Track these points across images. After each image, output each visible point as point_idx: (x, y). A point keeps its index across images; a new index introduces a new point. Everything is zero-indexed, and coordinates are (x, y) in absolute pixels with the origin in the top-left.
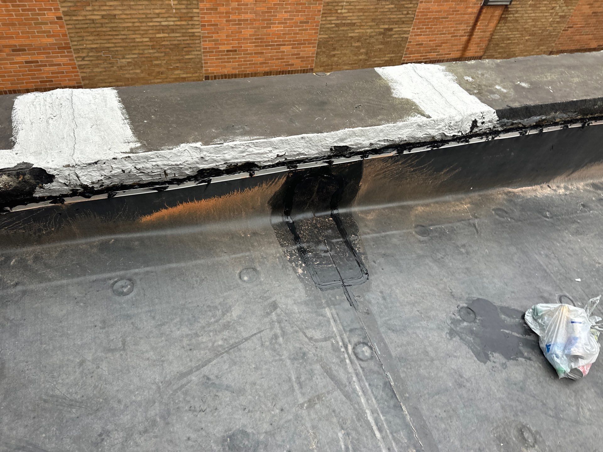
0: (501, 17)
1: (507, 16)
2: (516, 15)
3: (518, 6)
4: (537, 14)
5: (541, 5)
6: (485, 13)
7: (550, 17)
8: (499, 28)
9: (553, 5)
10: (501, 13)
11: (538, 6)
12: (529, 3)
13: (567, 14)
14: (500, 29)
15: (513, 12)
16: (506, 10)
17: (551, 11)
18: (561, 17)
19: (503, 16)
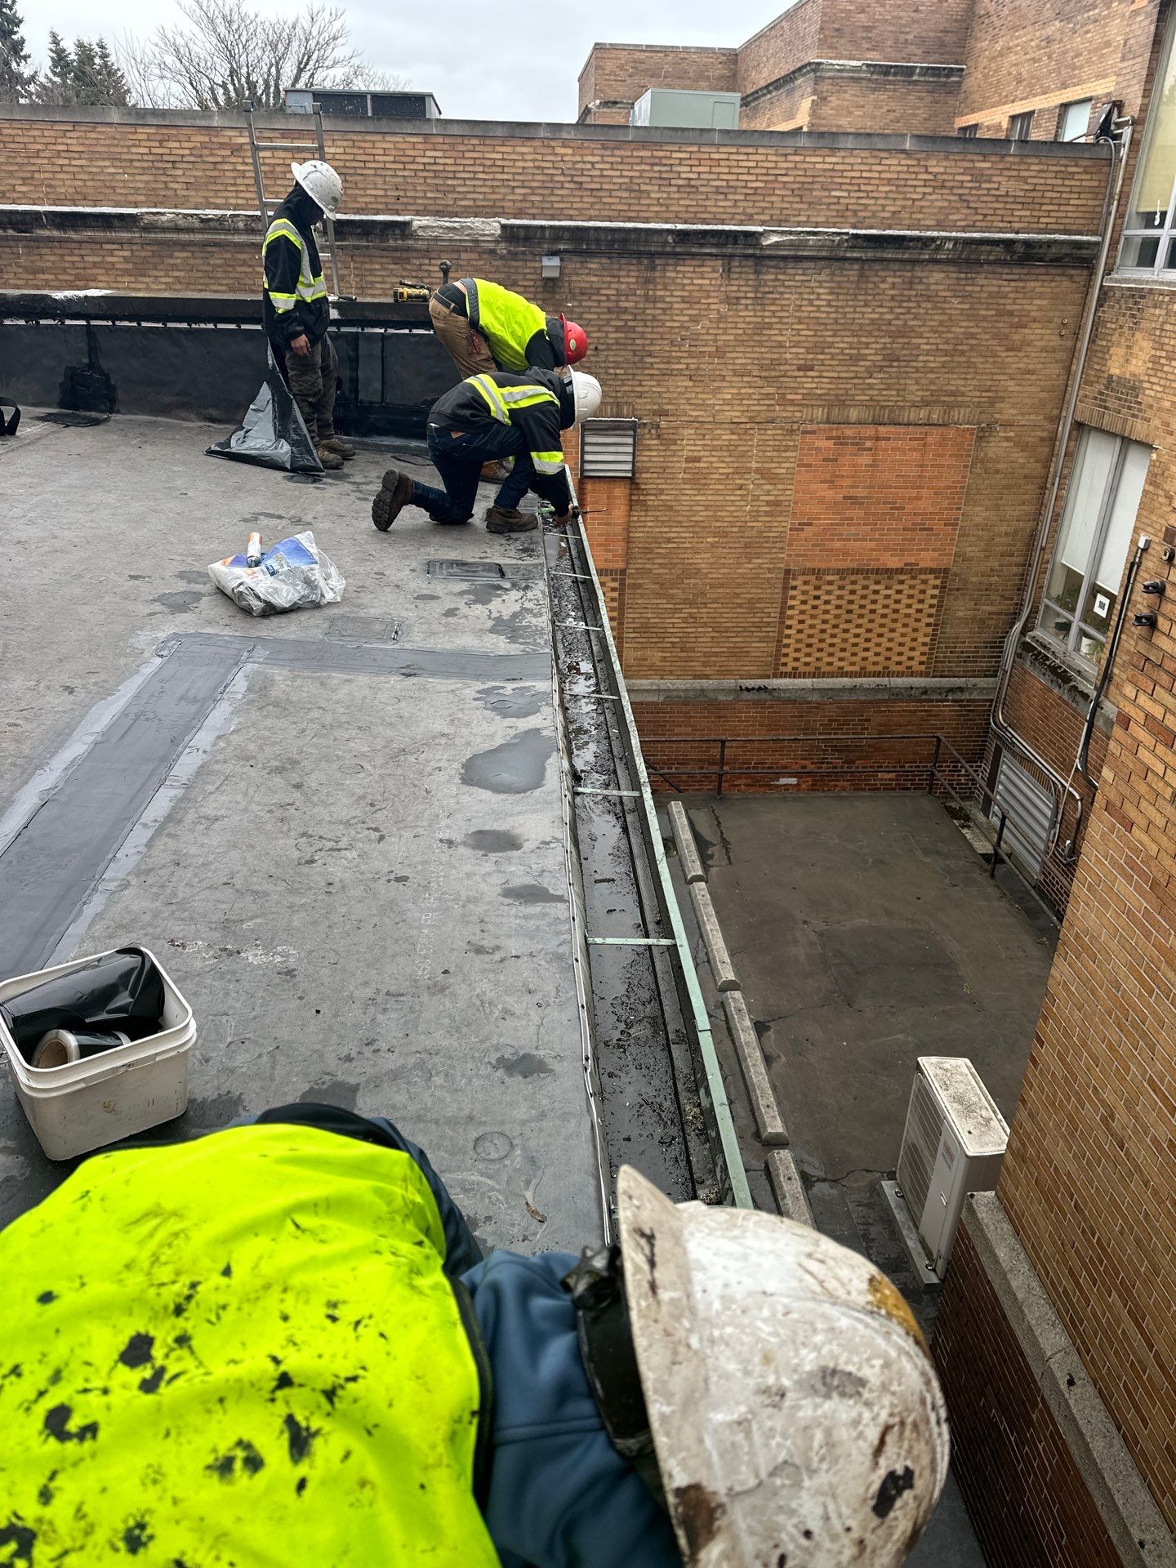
0: (631, 500)
1: (642, 498)
2: (663, 497)
3: (658, 481)
4: (710, 498)
5: (709, 482)
6: (594, 491)
7: (743, 503)
8: (635, 519)
9: (738, 482)
10: (628, 492)
11: (703, 481)
12: (681, 476)
13: (782, 498)
14: (639, 521)
15: (654, 492)
16: (634, 487)
17: (739, 492)
18: (768, 503)
19: (633, 498)
